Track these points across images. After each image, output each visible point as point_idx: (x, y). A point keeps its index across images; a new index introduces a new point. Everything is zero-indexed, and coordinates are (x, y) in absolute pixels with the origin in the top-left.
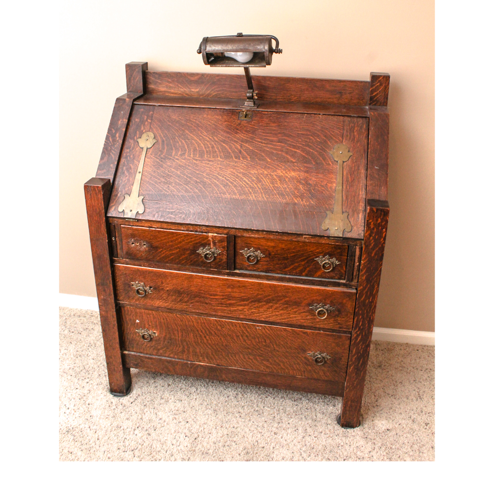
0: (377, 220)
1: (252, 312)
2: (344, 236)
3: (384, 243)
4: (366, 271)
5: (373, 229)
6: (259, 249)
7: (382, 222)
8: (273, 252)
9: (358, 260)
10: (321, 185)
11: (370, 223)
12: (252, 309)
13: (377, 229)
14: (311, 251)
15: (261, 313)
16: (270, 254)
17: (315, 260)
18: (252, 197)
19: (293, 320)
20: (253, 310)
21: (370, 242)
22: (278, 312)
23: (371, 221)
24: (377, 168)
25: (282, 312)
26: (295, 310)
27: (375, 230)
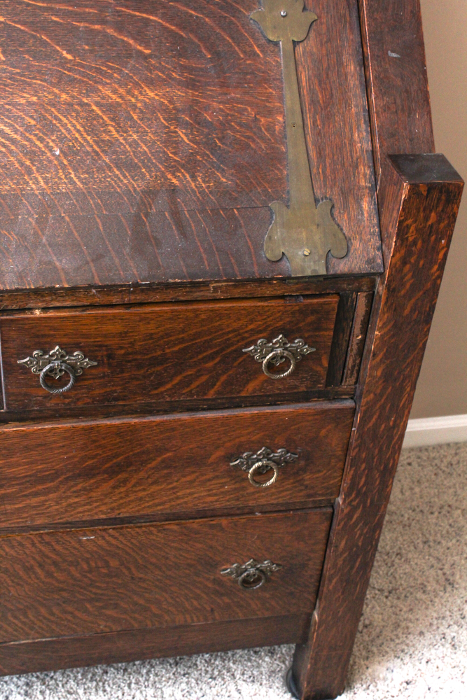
0: (426, 218)
1: (70, 505)
2: (332, 272)
3: (440, 277)
4: (385, 354)
5: (415, 243)
7: (439, 222)
9: (361, 329)
10: (240, 124)
11: (408, 227)
12: (69, 497)
13: (423, 241)
14: (234, 331)
15: (96, 501)
16: (110, 356)
17: (246, 353)
18: (37, 183)
19: (186, 503)
20: (71, 501)
21: (402, 278)
22: (144, 490)
23: (409, 221)
24: (394, 55)
25: (154, 488)
26: (188, 478)
27: (419, 243)
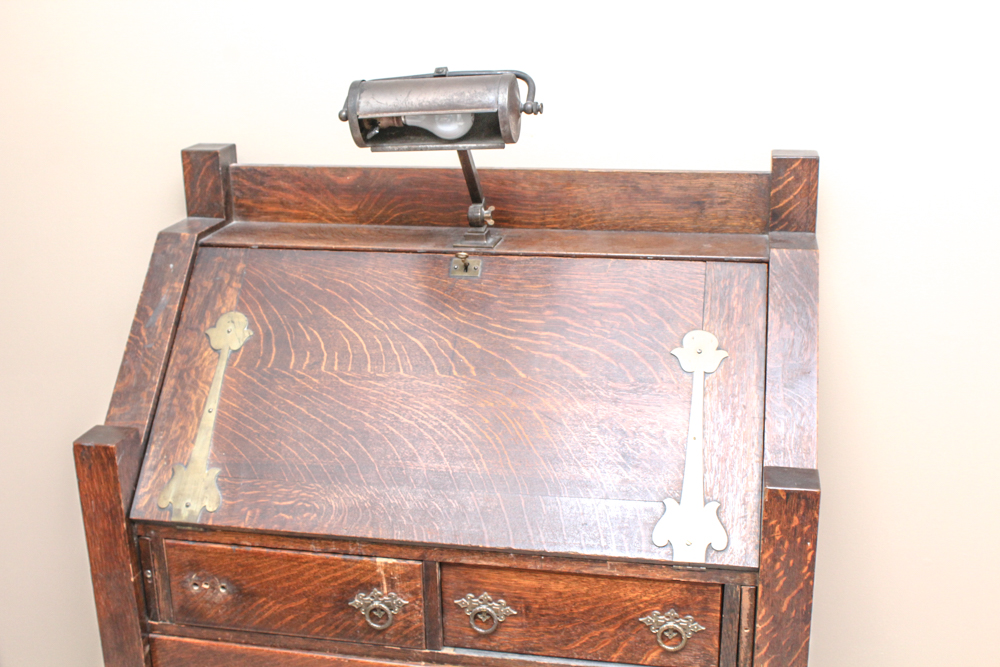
0: (790, 521)
2: (710, 562)
3: (812, 578)
4: (768, 648)
5: (782, 542)
6: (504, 597)
7: (802, 525)
8: (536, 602)
9: (748, 622)
10: (648, 434)
11: (773, 527)
13: (790, 542)
14: (630, 600)
16: (528, 608)
17: (641, 622)
18: (481, 465)
21: (775, 575)
23: (773, 522)
27: (786, 544)
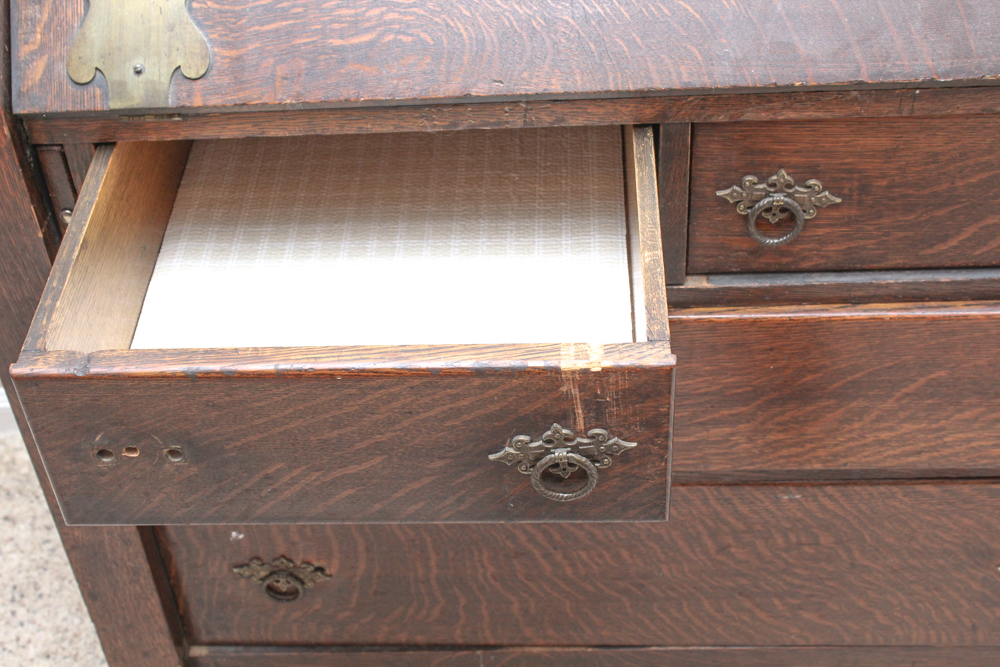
1: (768, 444)
6: (816, 174)
8: (883, 177)
12: (769, 431)
15: (811, 441)
19: (956, 455)
20: (771, 437)
22: (891, 429)
25: (908, 427)
26: (967, 414)
